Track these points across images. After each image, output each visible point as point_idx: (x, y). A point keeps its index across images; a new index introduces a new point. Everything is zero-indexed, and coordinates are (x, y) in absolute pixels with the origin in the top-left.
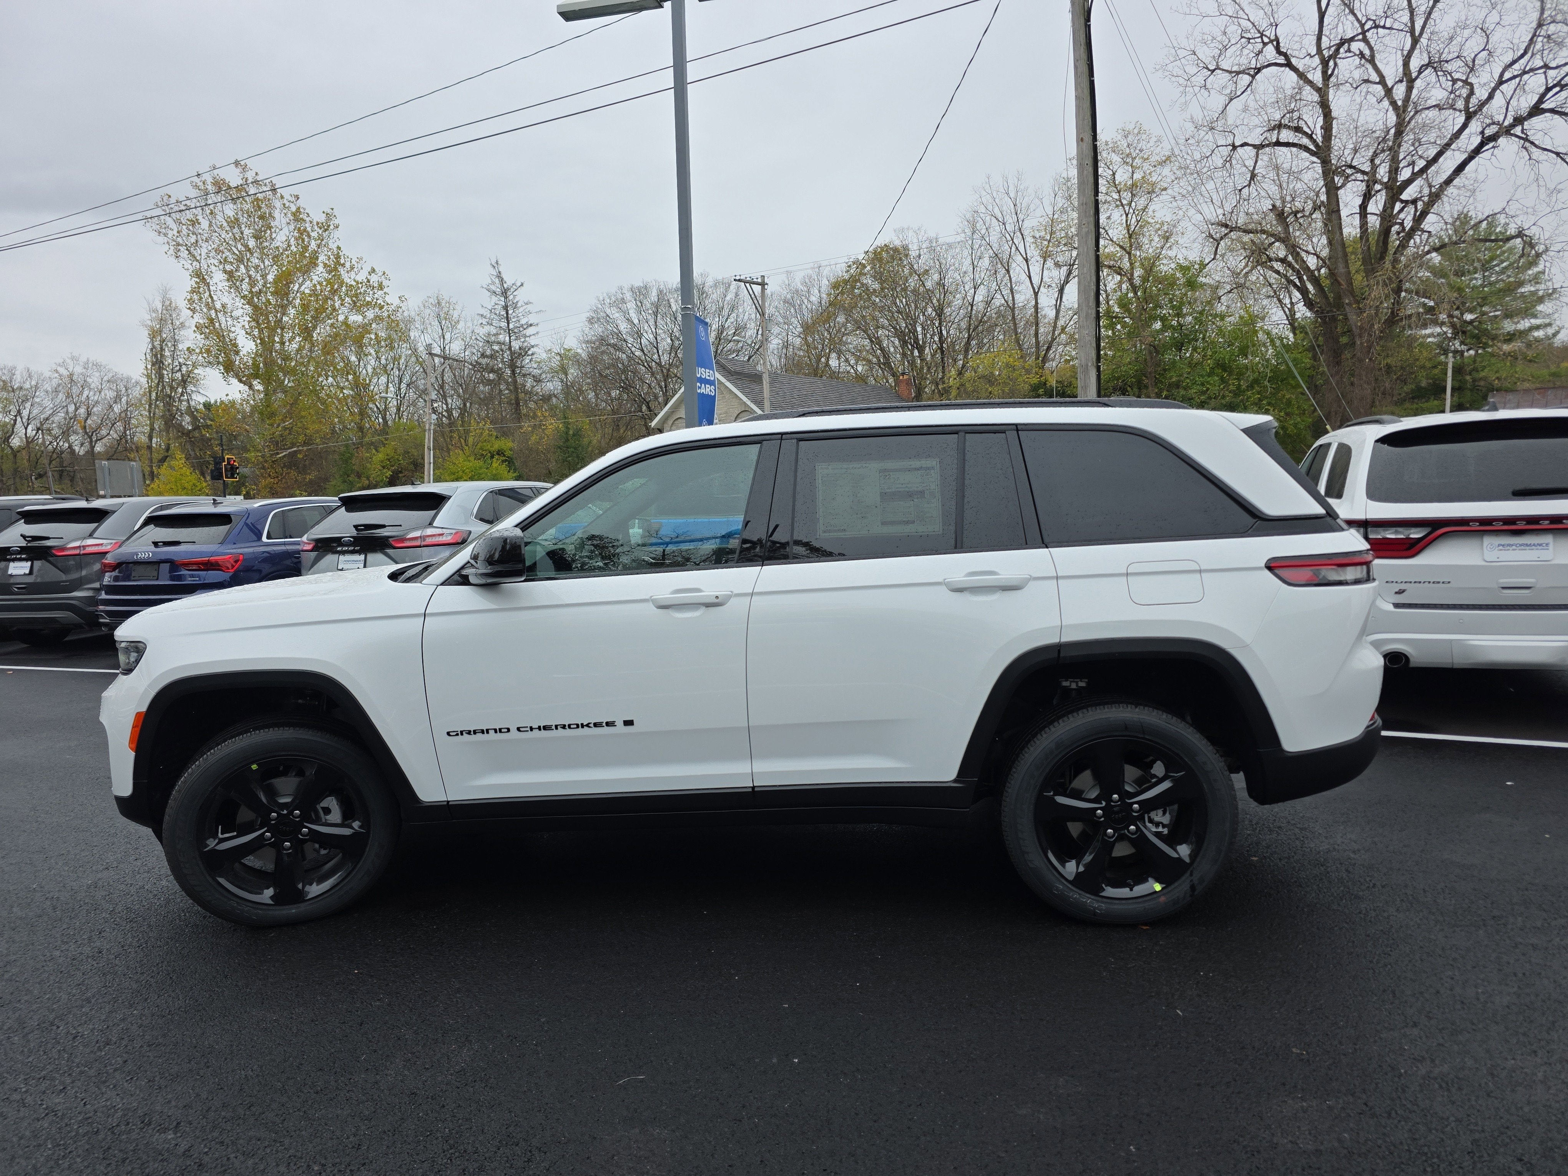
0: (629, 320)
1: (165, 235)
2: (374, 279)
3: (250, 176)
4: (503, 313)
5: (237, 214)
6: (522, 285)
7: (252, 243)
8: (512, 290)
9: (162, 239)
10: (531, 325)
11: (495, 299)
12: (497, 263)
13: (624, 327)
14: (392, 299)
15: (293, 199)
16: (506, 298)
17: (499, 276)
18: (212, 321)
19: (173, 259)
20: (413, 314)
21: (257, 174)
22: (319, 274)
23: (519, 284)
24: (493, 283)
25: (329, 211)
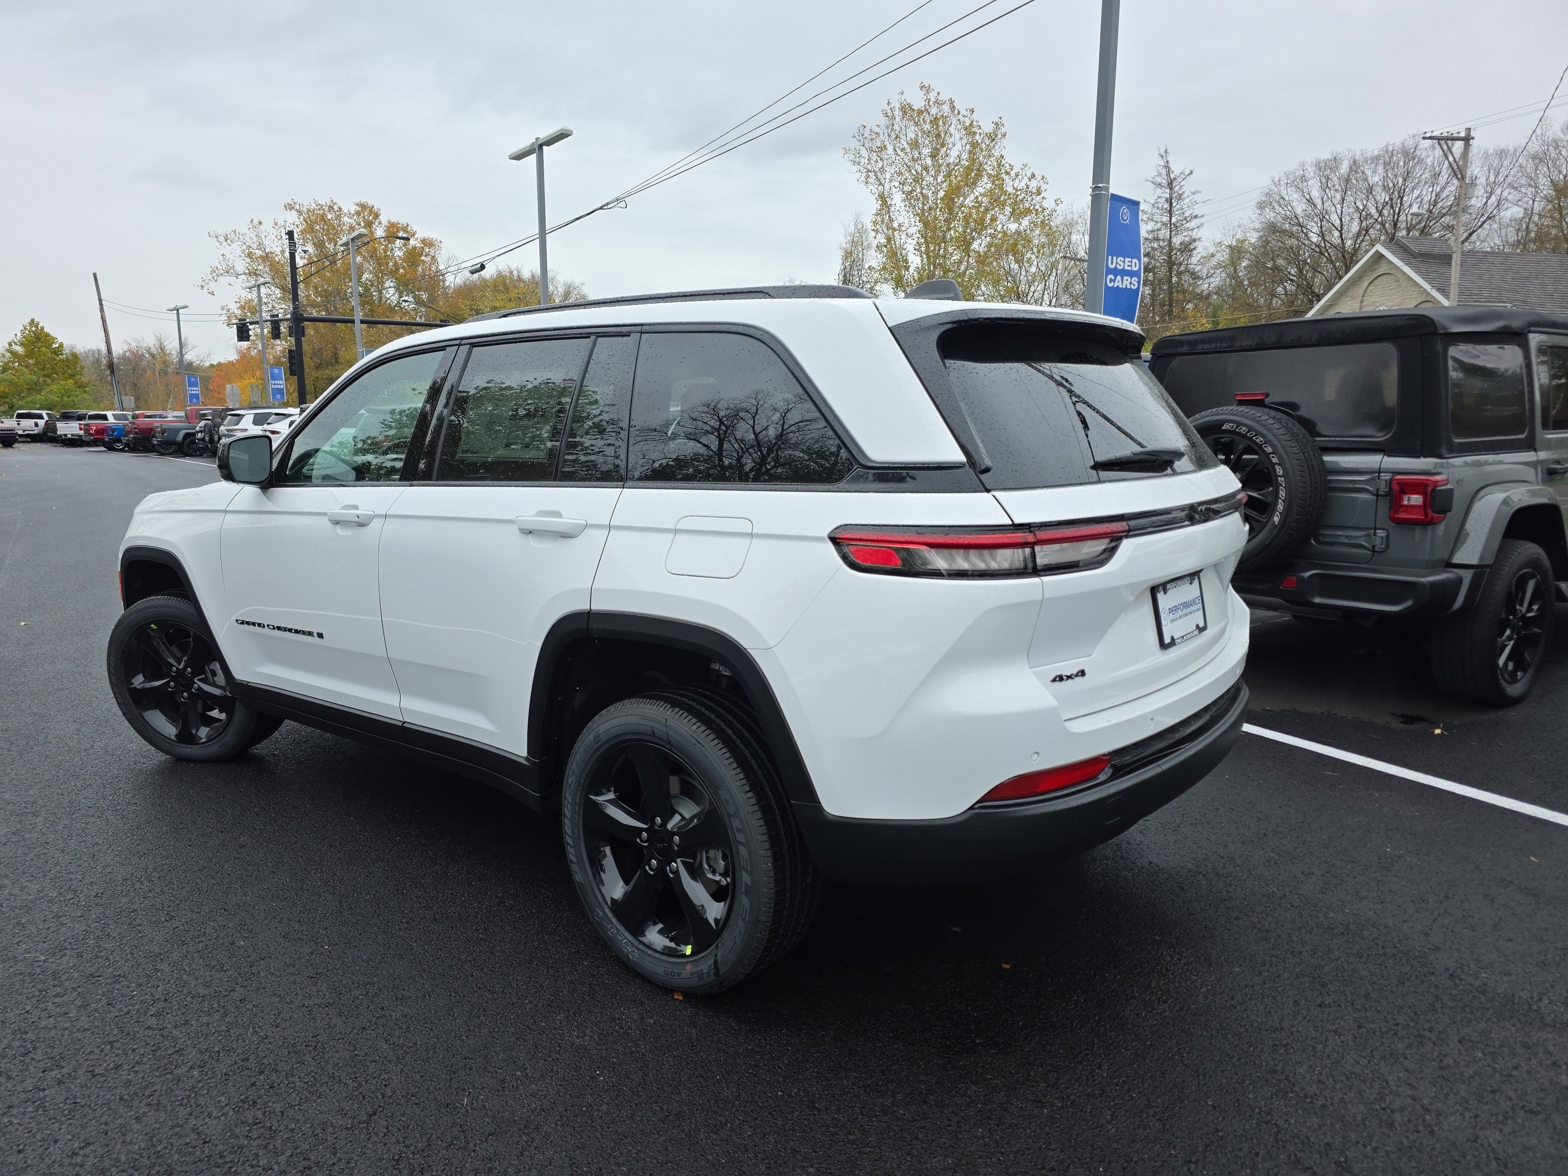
0: (1310, 201)
1: (859, 164)
2: (1033, 184)
3: (932, 96)
4: (1167, 206)
5: (917, 135)
6: (1191, 173)
7: (929, 161)
8: (1179, 180)
9: (856, 168)
10: (1196, 217)
11: (1159, 191)
12: (1166, 152)
13: (1300, 208)
14: (1049, 204)
15: (969, 113)
16: (1171, 189)
17: (1167, 166)
18: (889, 240)
19: (863, 185)
20: (1076, 216)
21: (938, 93)
22: (984, 185)
23: (1187, 172)
24: (1160, 174)
25: (998, 120)
